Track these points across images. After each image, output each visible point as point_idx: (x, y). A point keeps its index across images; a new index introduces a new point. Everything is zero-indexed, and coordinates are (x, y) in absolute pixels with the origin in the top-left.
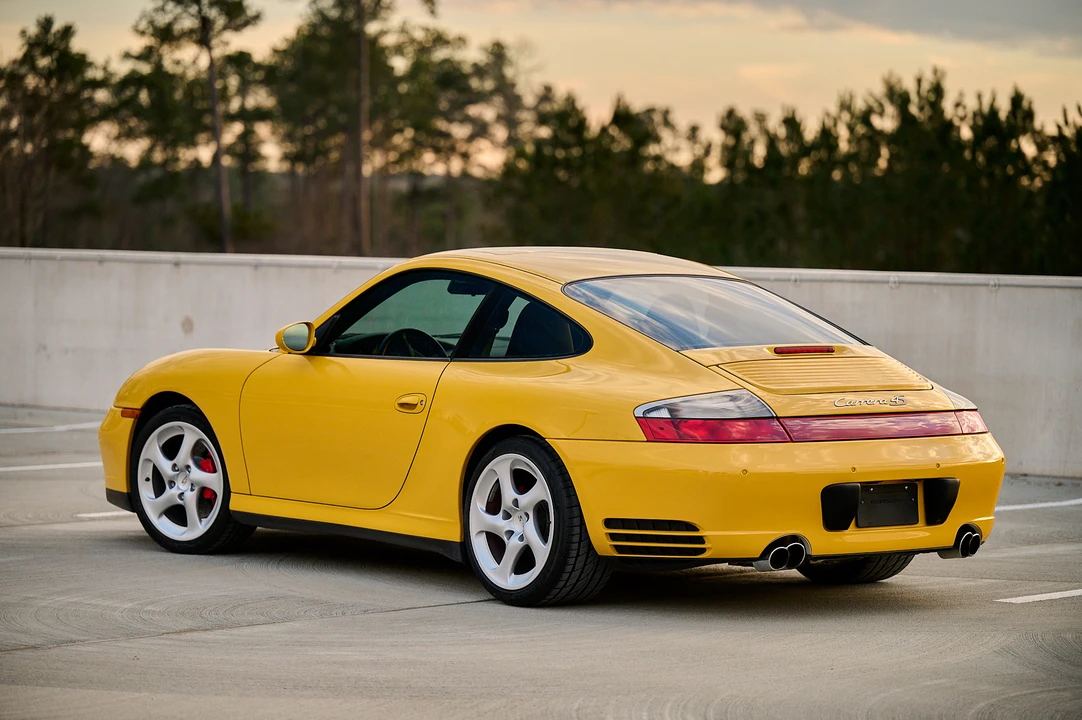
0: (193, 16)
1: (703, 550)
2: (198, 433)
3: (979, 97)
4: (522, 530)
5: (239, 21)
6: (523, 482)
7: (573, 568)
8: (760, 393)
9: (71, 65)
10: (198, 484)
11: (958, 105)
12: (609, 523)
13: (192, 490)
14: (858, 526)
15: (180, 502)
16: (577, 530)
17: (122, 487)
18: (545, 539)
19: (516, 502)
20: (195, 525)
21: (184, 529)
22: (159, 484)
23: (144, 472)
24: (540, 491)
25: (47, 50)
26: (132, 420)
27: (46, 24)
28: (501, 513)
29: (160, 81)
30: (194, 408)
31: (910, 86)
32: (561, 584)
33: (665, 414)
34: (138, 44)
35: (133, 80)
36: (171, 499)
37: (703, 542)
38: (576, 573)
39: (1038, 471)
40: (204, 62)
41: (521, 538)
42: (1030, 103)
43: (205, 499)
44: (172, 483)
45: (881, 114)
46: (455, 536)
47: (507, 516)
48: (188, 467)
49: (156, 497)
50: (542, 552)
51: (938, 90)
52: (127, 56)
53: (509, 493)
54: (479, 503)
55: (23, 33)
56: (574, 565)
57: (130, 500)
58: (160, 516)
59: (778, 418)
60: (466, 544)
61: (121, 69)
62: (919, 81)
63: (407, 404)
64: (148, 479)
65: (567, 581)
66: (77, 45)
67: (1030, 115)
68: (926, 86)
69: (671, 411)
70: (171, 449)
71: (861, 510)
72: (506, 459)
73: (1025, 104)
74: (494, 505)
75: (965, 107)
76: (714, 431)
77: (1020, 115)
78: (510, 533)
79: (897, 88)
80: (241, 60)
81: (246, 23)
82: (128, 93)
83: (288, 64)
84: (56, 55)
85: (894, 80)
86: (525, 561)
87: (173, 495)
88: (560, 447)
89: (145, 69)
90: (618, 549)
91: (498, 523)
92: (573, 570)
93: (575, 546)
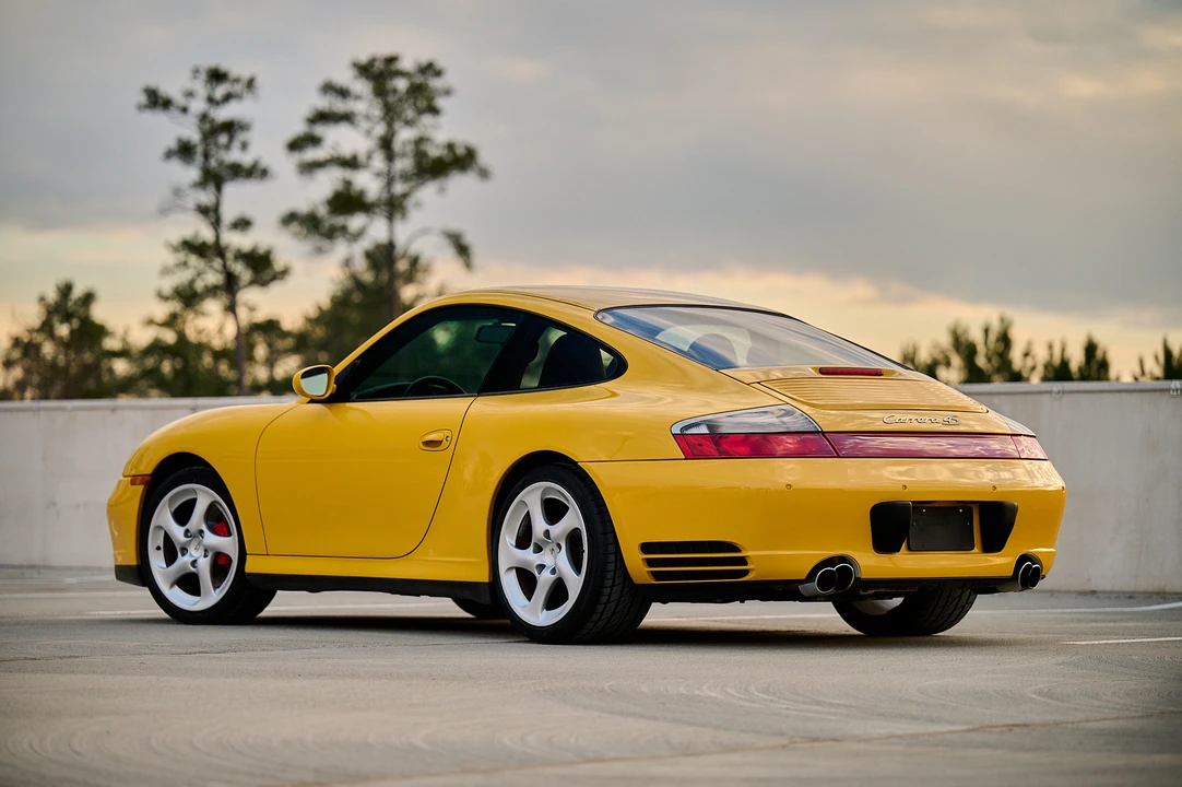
0: (216, 271)
1: (746, 572)
2: (210, 495)
3: (1050, 347)
4: (554, 563)
5: (266, 275)
6: (554, 511)
7: (609, 599)
8: (805, 408)
9: (90, 333)
10: (212, 549)
11: (1026, 355)
12: (646, 547)
13: (205, 556)
14: (909, 549)
15: (193, 569)
16: (612, 558)
17: (132, 560)
18: (578, 570)
19: (547, 533)
20: (208, 594)
21: (196, 598)
22: (171, 552)
23: (155, 541)
24: (573, 519)
25: (67, 317)
26: (142, 487)
27: (66, 290)
28: (531, 547)
29: (184, 350)
30: (208, 469)
31: (976, 336)
32: (596, 617)
33: (704, 430)
34: (162, 311)
35: (157, 348)
36: (184, 566)
37: (746, 564)
38: (612, 606)
39: (1108, 587)
40: (230, 330)
41: (553, 571)
42: (1105, 353)
43: (220, 564)
44: (184, 551)
45: (948, 364)
46: (483, 576)
47: (538, 549)
48: (201, 532)
49: (168, 566)
50: (575, 583)
51: (1005, 339)
52: (150, 322)
53: (539, 525)
54: (508, 538)
55: (42, 299)
56: (610, 595)
57: (139, 574)
58: (172, 586)
59: (823, 433)
60: (495, 582)
61: (141, 337)
62: (986, 331)
63: (432, 441)
64: (158, 548)
65: (602, 613)
66: (99, 313)
67: (1104, 366)
68: (993, 337)
69: (709, 427)
70: (183, 515)
71: (913, 532)
72: (536, 489)
73: (1099, 354)
74: (524, 540)
75: (1034, 358)
76: (756, 445)
77: (1094, 367)
78: (541, 567)
79: (962, 339)
80: (270, 328)
81: (274, 278)
82: (150, 362)
83: (319, 332)
84: (76, 323)
85: (959, 332)
86: (557, 594)
87: (185, 563)
88: (594, 471)
89: (169, 337)
90: (655, 575)
91: (529, 557)
92: (608, 601)
93: (610, 575)
